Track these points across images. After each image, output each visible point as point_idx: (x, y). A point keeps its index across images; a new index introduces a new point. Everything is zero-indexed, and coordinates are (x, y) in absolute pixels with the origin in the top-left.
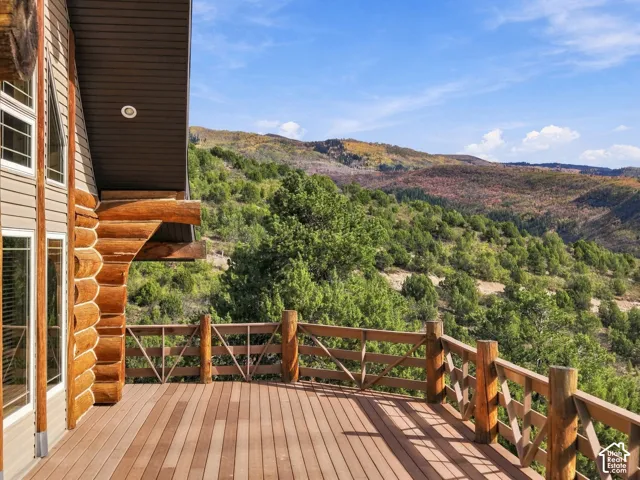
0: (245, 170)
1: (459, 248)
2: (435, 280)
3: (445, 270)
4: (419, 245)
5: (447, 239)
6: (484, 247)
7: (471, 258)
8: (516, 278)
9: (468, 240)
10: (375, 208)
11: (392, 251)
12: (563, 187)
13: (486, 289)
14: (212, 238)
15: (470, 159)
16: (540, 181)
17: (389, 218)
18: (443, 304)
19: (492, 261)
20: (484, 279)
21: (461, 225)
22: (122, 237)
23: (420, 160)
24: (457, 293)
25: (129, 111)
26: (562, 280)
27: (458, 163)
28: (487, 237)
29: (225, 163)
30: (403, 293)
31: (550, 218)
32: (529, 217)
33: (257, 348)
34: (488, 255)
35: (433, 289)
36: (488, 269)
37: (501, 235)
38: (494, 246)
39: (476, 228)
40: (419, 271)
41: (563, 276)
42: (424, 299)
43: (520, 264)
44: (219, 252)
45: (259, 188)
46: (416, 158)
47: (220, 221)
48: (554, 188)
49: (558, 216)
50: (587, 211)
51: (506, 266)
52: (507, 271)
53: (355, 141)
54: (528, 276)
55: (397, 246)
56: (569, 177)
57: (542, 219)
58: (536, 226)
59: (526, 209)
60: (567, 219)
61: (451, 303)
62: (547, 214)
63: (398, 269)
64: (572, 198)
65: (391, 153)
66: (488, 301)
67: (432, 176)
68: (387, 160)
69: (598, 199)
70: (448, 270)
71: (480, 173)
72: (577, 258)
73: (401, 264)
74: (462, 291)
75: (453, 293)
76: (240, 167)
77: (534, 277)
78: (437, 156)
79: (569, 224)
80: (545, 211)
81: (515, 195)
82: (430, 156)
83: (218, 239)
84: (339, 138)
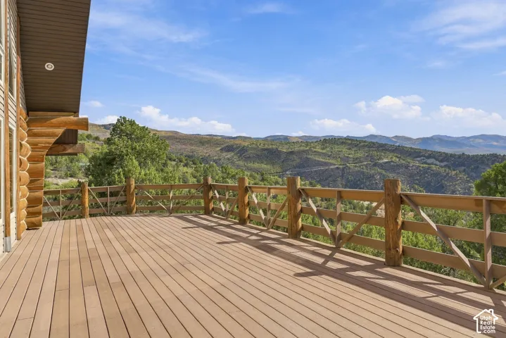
6: (185, 169)
9: (178, 167)
12: (215, 144)
15: (176, 133)
16: (206, 142)
19: (189, 176)
21: (174, 160)
22: (43, 136)
25: (50, 66)
27: (171, 134)
28: (186, 165)
32: (202, 157)
33: (113, 199)
34: (187, 172)
37: (192, 164)
38: (189, 169)
39: (181, 161)
44: (56, 177)
47: (56, 162)
48: (211, 145)
49: (213, 156)
50: (224, 154)
51: (195, 177)
56: (217, 140)
57: (207, 158)
58: (205, 160)
59: (200, 154)
60: (217, 157)
62: (209, 156)
64: (219, 149)
69: (229, 149)
71: (180, 139)
72: (223, 172)
78: (161, 131)
79: (218, 159)
80: (208, 154)
81: (196, 148)
82: (158, 131)
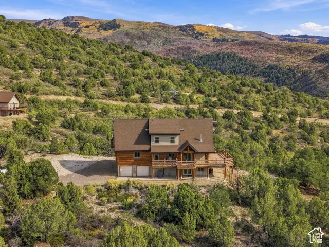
0: (158, 62)
1: (246, 97)
2: (236, 111)
3: (240, 107)
4: (230, 96)
5: (241, 93)
6: (257, 96)
7: (251, 101)
8: (268, 110)
9: (250, 93)
10: (213, 79)
11: (219, 100)
12: (306, 51)
13: (256, 115)
14: (151, 96)
16: (295, 48)
17: (218, 84)
18: (239, 121)
19: (259, 103)
20: (255, 110)
21: (248, 86)
23: (234, 34)
24: (244, 117)
26: (287, 110)
28: (258, 92)
29: (149, 58)
30: (223, 117)
31: (298, 68)
32: (288, 68)
34: (257, 101)
35: (235, 116)
36: (257, 106)
37: (264, 90)
38: (261, 95)
39: (254, 87)
40: (230, 108)
41: (288, 108)
42: (231, 120)
43: (270, 104)
45: (165, 72)
46: (233, 34)
48: (302, 52)
49: (302, 67)
50: (317, 65)
51: (264, 104)
52: (265, 107)
53: (200, 25)
54: (273, 109)
55: (222, 98)
57: (295, 69)
58: (291, 72)
59: (287, 63)
60: (307, 68)
61: (241, 121)
62: (297, 66)
63: (221, 107)
64: (310, 58)
65: (220, 31)
66: (256, 120)
67: (240, 46)
68: (217, 35)
69: (323, 58)
70: (242, 107)
71: (265, 44)
72: (295, 100)
73: (222, 105)
74: (246, 117)
75: (242, 117)
76: (155, 61)
77: (276, 109)
79: (307, 71)
80: (296, 65)
81: (282, 56)
83: (153, 97)
84: (192, 24)
